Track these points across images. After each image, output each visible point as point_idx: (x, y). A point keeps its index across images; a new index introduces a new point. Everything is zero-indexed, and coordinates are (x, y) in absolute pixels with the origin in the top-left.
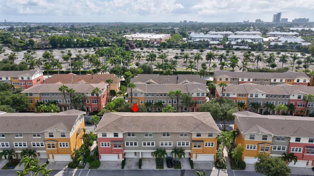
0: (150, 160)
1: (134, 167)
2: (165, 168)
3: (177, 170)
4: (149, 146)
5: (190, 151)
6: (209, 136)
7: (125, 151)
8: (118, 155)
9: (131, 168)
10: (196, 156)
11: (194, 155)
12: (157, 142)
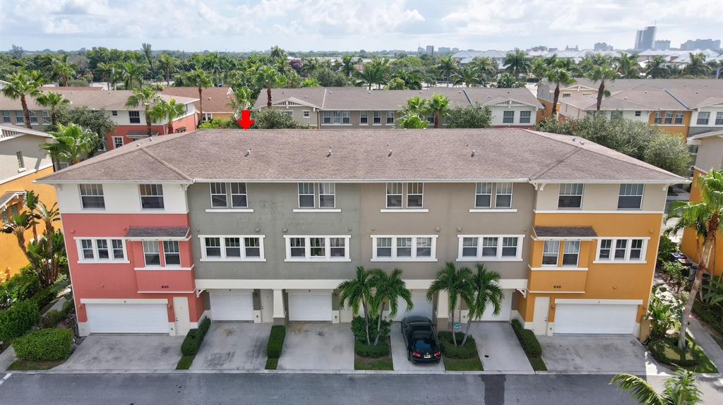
0: (326, 330)
1: (243, 362)
2: (401, 364)
3: (462, 378)
4: (317, 259)
5: (520, 284)
6: (620, 207)
7: (203, 284)
8: (165, 301)
9: (225, 366)
10: (552, 308)
11: (540, 306)
12: (361, 241)
